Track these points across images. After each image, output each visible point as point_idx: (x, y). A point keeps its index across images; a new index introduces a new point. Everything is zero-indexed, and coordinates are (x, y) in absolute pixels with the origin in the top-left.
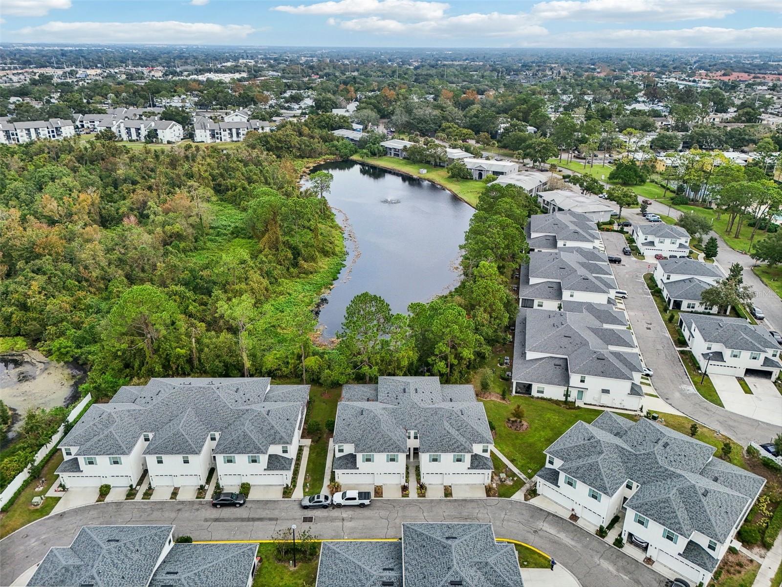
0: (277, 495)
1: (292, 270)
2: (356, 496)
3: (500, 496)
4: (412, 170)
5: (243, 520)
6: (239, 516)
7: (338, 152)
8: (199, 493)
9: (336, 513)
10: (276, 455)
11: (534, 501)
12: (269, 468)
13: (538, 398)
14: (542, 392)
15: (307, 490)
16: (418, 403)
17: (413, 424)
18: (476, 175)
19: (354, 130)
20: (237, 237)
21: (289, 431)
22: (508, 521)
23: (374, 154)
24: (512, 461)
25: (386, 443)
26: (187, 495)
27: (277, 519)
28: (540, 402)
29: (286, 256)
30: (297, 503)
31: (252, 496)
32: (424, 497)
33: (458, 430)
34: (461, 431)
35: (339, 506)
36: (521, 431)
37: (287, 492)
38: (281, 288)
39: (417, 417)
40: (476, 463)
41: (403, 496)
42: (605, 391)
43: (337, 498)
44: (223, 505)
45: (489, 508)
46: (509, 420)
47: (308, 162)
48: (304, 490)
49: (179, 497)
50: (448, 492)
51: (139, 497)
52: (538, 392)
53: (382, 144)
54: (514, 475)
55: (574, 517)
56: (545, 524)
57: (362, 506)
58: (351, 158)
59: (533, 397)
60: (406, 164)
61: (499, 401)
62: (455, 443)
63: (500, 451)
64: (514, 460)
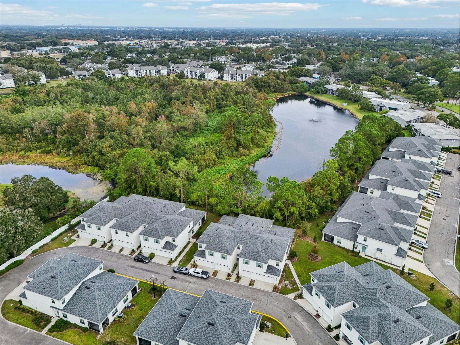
0: (165, 262)
1: (234, 152)
2: (200, 272)
3: (280, 293)
4: (339, 104)
5: (144, 270)
6: (143, 267)
7: (297, 90)
8: (132, 253)
9: (188, 278)
10: (169, 242)
11: (299, 301)
12: (164, 248)
13: (337, 246)
14: (340, 243)
15: (181, 264)
16: (250, 231)
17: (243, 242)
18: (378, 109)
19: (313, 78)
20: (216, 132)
21: (179, 231)
22: (277, 307)
23: (318, 92)
24: (299, 276)
25: (222, 248)
26: (126, 252)
27: (159, 274)
28: (337, 248)
29: (232, 144)
30: (172, 269)
31: (154, 260)
32: (238, 282)
33: (265, 250)
34: (266, 251)
35: (191, 275)
36: (315, 262)
37: (171, 262)
38: (224, 161)
39: (246, 238)
40: (270, 271)
41: (227, 279)
42: (380, 250)
43: (191, 271)
44: (138, 261)
45: (271, 297)
46: (310, 254)
47: (278, 95)
48: (179, 263)
49: (122, 253)
50: (252, 283)
51: (107, 247)
52: (338, 242)
53: (325, 86)
54: (296, 284)
55: (318, 316)
56: (298, 315)
57: (202, 278)
58: (305, 94)
59: (334, 244)
60: (336, 99)
61: (311, 242)
62: (259, 256)
63: (295, 269)
64: (300, 276)
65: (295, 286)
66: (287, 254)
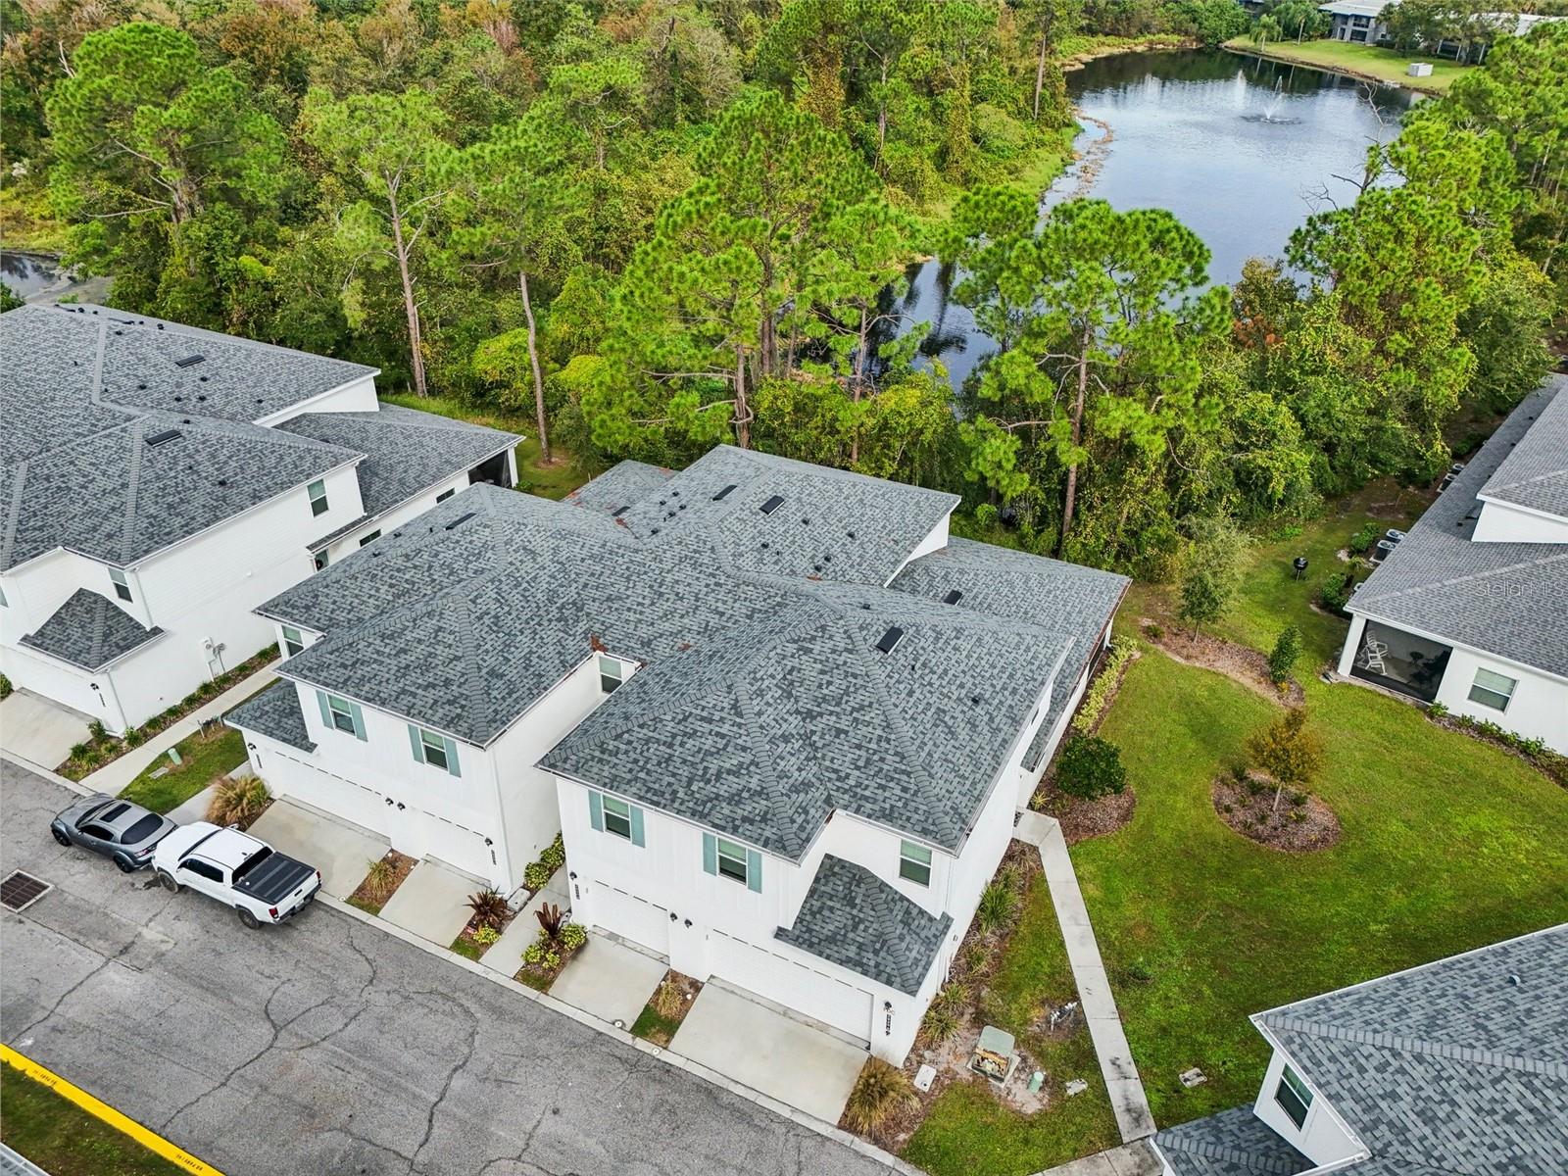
0: (46, 752)
2: (230, 865)
3: (916, 1152)
9: (136, 906)
10: (93, 598)
12: (38, 639)
13: (1463, 723)
14: (1502, 703)
15: (160, 773)
23: (1291, 33)
24: (1124, 979)
28: (1467, 746)
30: (68, 808)
32: (542, 986)
33: (806, 716)
34: (819, 724)
37: (97, 748)
40: (839, 919)
41: (453, 945)
46: (1240, 775)
48: (152, 767)
50: (664, 1011)
52: (1477, 694)
54: (1084, 1059)
57: (238, 917)
58: (1228, 43)
59: (1436, 713)
60: (1377, 56)
61: (1247, 682)
62: (735, 773)
63: (1090, 902)
64: (1140, 978)
65: (1075, 1087)
66: (1029, 764)
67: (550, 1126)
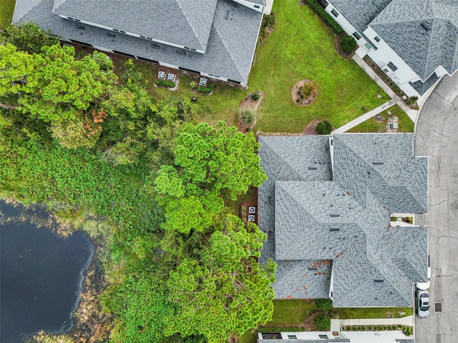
27: (439, 335)
64: (363, 109)
65: (390, 113)
67: (433, 186)
